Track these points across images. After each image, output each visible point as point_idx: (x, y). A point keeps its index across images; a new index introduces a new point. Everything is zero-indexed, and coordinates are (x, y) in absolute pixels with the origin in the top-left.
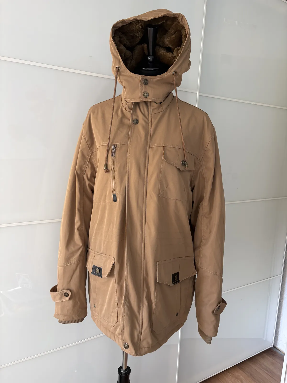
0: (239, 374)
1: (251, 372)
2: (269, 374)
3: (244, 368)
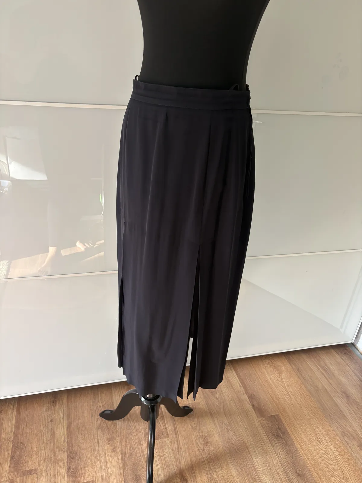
0: (281, 364)
1: (300, 366)
2: (325, 374)
3: (293, 359)
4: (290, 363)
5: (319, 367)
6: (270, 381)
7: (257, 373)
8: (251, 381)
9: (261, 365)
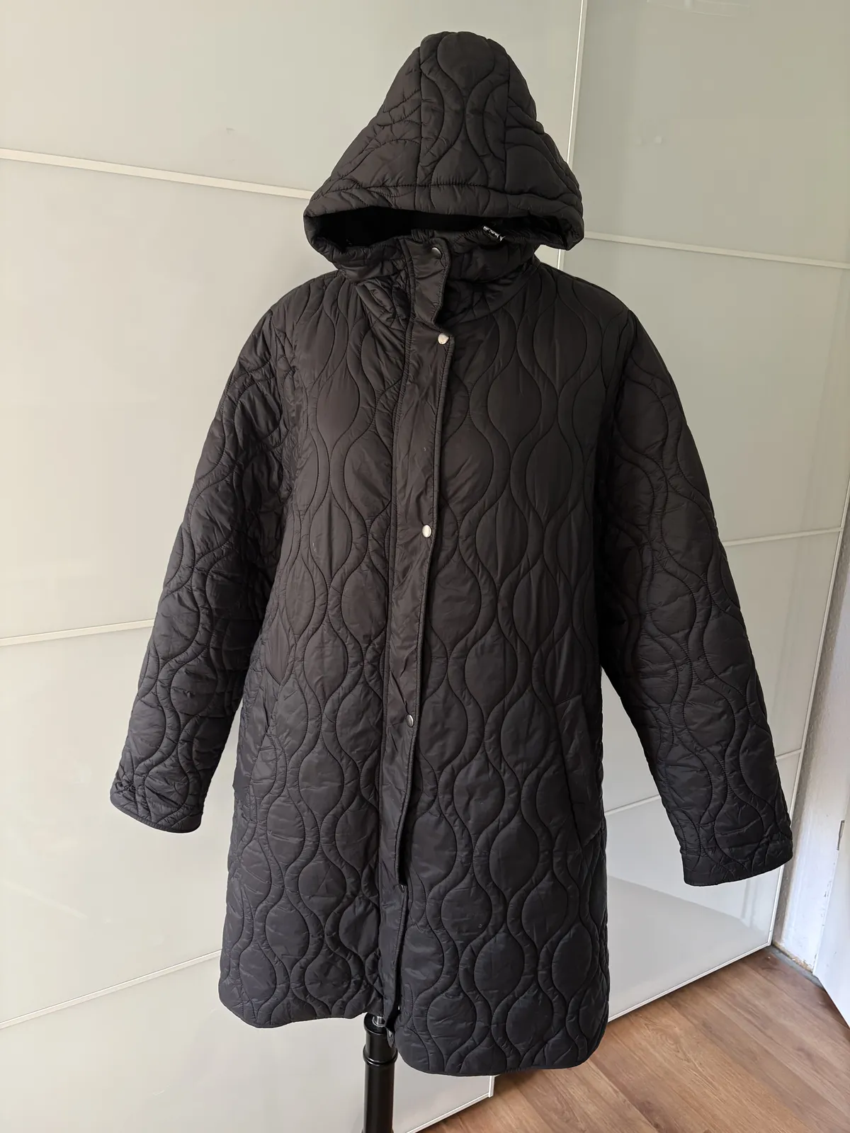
0: (669, 1022)
2: (753, 1021)
3: (687, 1005)
4: (684, 1016)
5: (738, 1010)
6: (666, 1064)
7: (635, 1054)
8: (630, 1073)
9: (635, 1034)
